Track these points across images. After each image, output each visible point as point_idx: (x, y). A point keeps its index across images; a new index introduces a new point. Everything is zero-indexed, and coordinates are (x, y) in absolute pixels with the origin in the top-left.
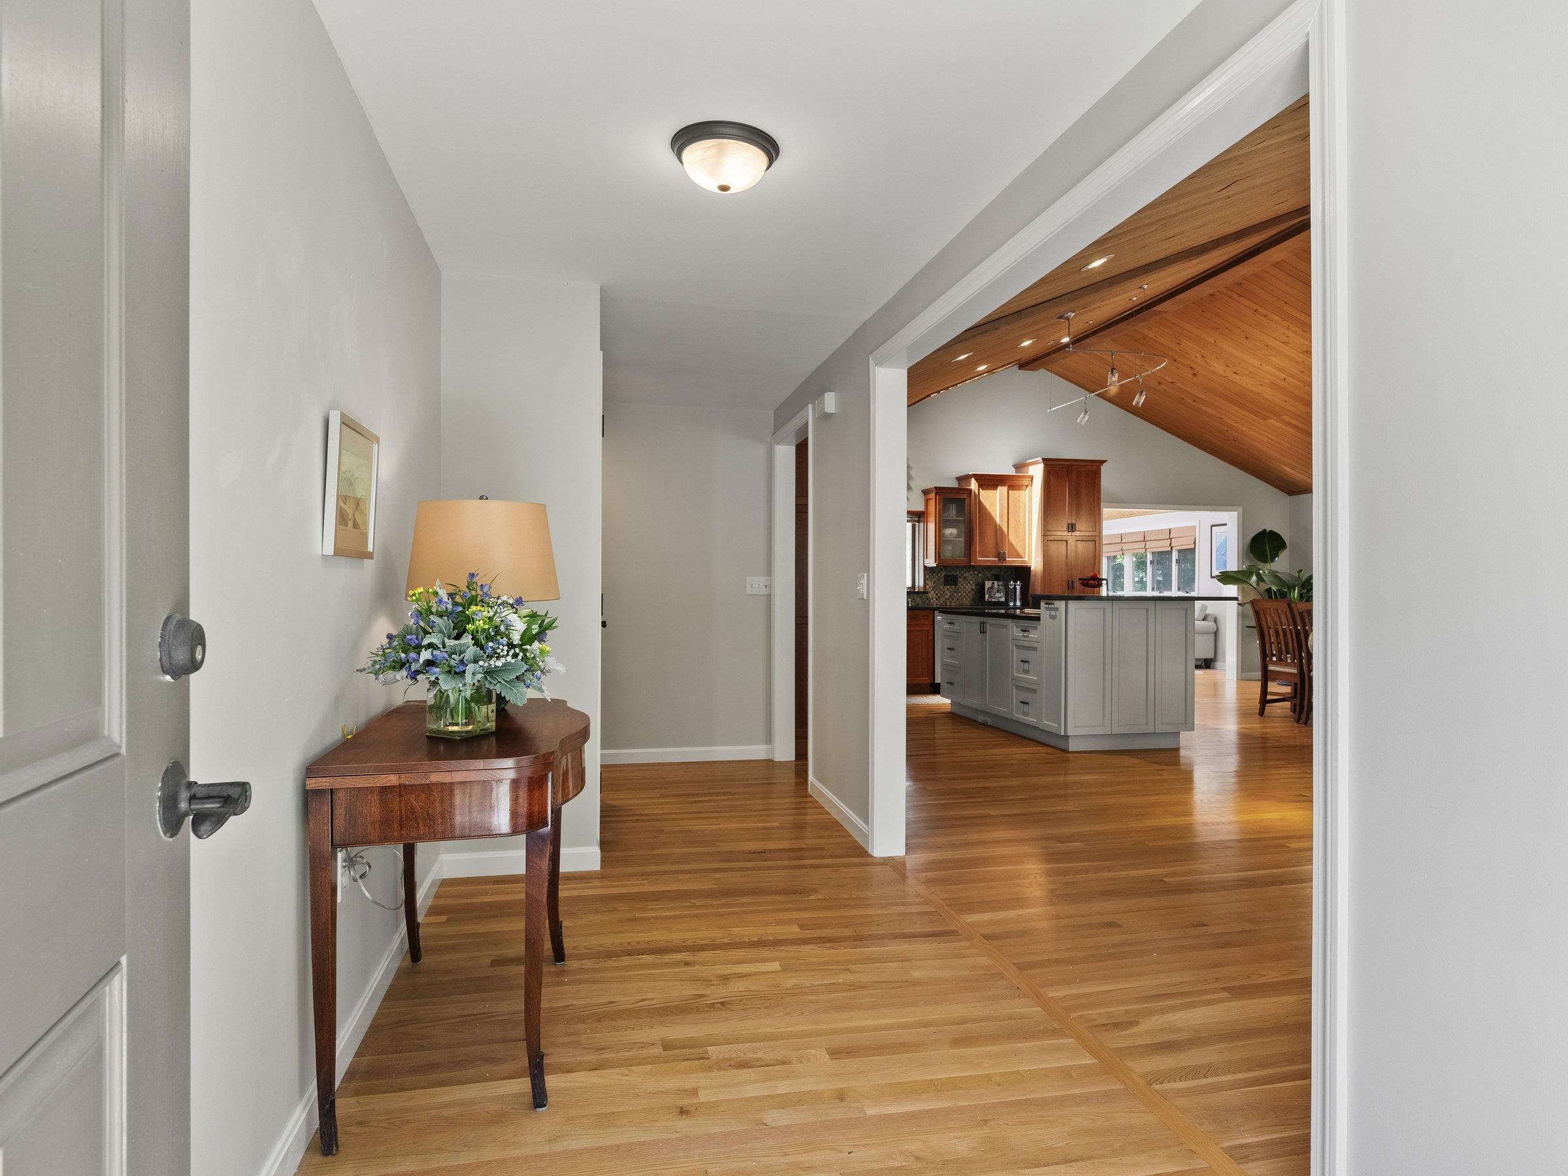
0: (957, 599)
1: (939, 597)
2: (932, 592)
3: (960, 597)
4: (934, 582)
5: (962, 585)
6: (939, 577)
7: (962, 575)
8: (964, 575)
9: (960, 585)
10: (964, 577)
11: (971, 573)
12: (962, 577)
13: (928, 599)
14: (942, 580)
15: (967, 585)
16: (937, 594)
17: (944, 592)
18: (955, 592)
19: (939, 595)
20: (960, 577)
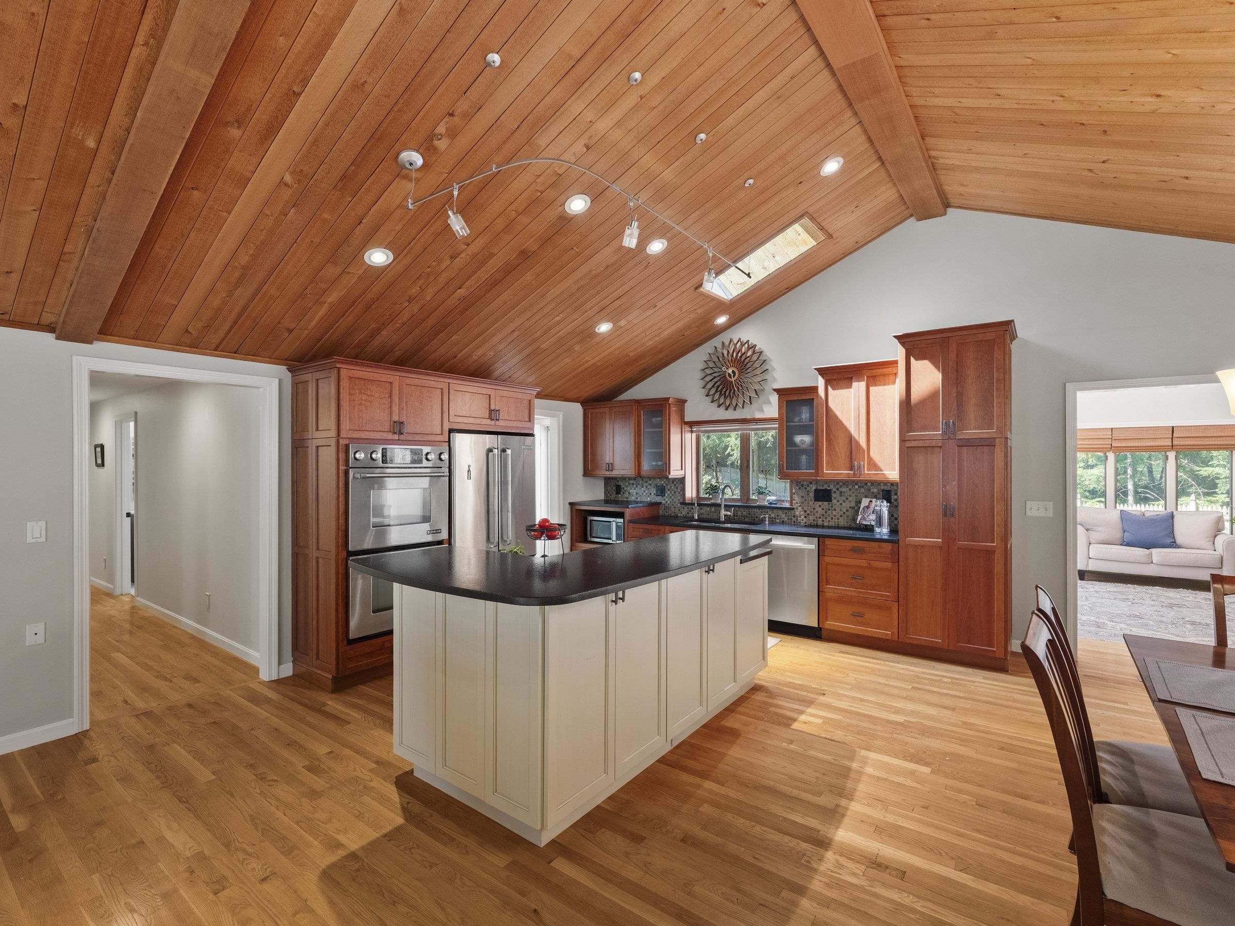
0: (832, 519)
1: (808, 514)
2: (800, 509)
3: (835, 516)
4: (802, 497)
5: (838, 501)
6: (808, 491)
7: (838, 489)
8: (841, 490)
9: (834, 501)
10: (841, 492)
11: (850, 487)
12: (838, 492)
13: (794, 516)
14: (812, 495)
15: (844, 502)
16: (805, 511)
17: (814, 509)
18: (829, 510)
19: (808, 512)
20: (835, 492)
